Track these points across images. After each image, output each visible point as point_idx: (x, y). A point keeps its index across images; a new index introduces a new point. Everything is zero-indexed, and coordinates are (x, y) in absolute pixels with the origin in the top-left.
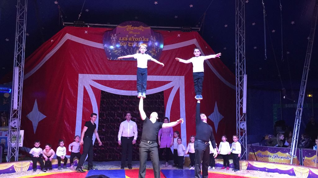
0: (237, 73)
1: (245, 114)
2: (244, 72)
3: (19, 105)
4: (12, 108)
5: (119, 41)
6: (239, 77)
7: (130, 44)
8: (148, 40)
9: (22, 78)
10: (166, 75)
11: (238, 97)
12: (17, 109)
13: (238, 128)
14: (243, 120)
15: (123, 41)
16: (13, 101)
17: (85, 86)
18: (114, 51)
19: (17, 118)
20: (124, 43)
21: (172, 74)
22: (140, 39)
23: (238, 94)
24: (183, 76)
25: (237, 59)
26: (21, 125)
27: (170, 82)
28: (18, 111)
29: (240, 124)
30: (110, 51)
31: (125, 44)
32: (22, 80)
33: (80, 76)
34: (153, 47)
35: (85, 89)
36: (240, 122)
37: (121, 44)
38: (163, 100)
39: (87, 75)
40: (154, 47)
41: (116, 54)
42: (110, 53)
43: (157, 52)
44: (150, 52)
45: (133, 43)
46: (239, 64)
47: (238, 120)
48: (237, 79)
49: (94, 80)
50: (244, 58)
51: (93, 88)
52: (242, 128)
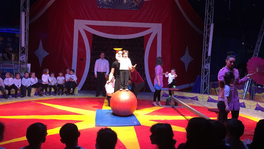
0: (206, 22)
1: (209, 57)
2: (212, 21)
3: (26, 44)
4: (21, 46)
6: (207, 26)
9: (28, 21)
10: (146, 22)
11: (205, 42)
12: (24, 47)
13: (203, 68)
14: (208, 62)
16: (21, 40)
19: (25, 54)
21: (152, 22)
23: (205, 40)
24: (160, 23)
25: (207, 9)
26: (28, 60)
27: (150, 28)
28: (25, 48)
29: (205, 65)
30: (100, 0)
32: (28, 23)
33: (76, 21)
35: (79, 31)
36: (205, 64)
38: (143, 44)
39: (81, 20)
41: (105, 3)
42: (100, 2)
43: (139, 2)
44: (134, 2)
46: (208, 14)
47: (204, 62)
48: (205, 28)
49: (87, 25)
50: (212, 9)
51: (86, 31)
52: (206, 68)
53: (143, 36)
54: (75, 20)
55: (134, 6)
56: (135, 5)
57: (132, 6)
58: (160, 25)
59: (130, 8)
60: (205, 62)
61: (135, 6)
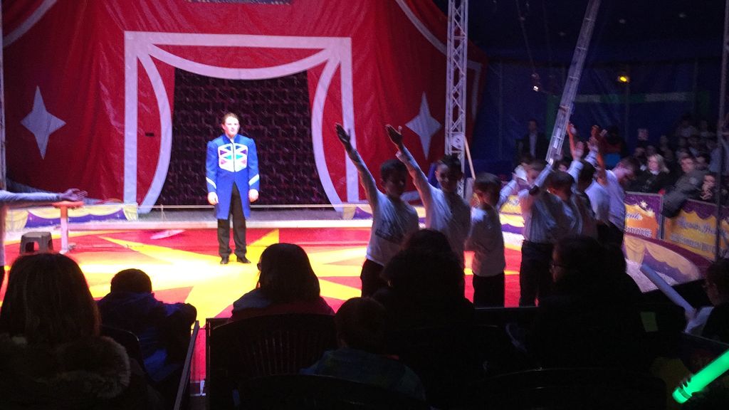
0: (451, 32)
6: (452, 41)
10: (312, 34)
13: (448, 146)
14: (459, 130)
17: (139, 58)
21: (325, 34)
24: (347, 37)
27: (320, 50)
29: (452, 137)
33: (129, 36)
35: (139, 61)
36: (453, 134)
38: (306, 90)
39: (143, 34)
47: (448, 130)
48: (450, 45)
49: (158, 46)
51: (156, 61)
52: (456, 146)
53: (305, 73)
54: (126, 33)
58: (347, 41)
60: (453, 131)
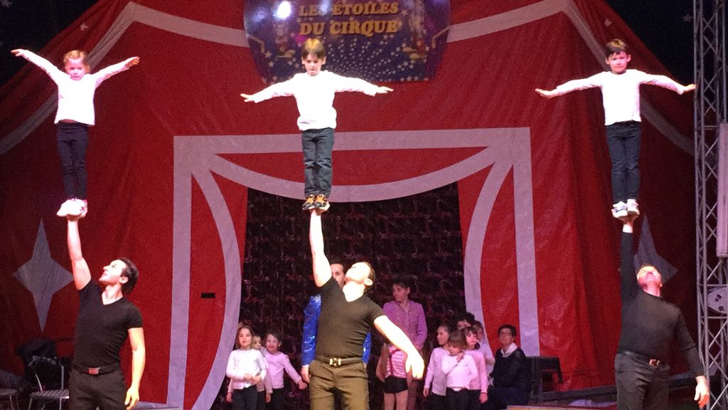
0: (699, 118)
2: (723, 118)
5: (299, 20)
6: (703, 132)
7: (336, 27)
8: (396, 9)
10: (464, 125)
13: (701, 307)
14: (721, 281)
15: (311, 19)
17: (195, 176)
18: (284, 54)
20: (316, 25)
22: (370, 7)
23: (701, 192)
24: (524, 125)
25: (699, 67)
27: (479, 150)
29: (708, 293)
30: (268, 55)
31: (319, 27)
33: (180, 142)
34: (415, 34)
35: (194, 180)
36: (709, 288)
37: (306, 27)
39: (202, 138)
40: (420, 32)
41: (290, 63)
42: (269, 60)
43: (427, 49)
44: (407, 49)
45: (345, 24)
46: (705, 86)
47: (702, 281)
48: (699, 139)
49: (222, 156)
50: (721, 63)
51: (219, 180)
52: (715, 307)
53: (455, 185)
54: (177, 139)
55: (406, 64)
56: (413, 62)
57: (399, 67)
58: (524, 133)
59: (391, 76)
60: (709, 282)
61: (410, 64)
